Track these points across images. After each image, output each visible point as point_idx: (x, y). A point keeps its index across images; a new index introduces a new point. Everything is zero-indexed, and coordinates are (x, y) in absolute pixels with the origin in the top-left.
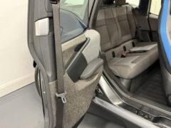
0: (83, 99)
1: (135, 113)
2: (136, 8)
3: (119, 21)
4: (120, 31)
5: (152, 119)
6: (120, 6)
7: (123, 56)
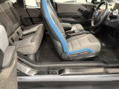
0: (12, 83)
1: (46, 74)
2: (15, 3)
3: (7, 14)
4: (11, 21)
5: (58, 73)
6: (3, 2)
7: (20, 39)
